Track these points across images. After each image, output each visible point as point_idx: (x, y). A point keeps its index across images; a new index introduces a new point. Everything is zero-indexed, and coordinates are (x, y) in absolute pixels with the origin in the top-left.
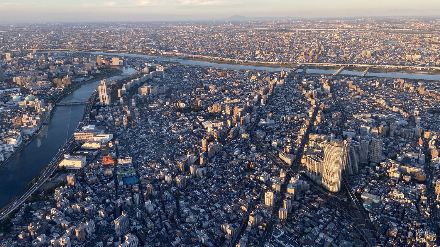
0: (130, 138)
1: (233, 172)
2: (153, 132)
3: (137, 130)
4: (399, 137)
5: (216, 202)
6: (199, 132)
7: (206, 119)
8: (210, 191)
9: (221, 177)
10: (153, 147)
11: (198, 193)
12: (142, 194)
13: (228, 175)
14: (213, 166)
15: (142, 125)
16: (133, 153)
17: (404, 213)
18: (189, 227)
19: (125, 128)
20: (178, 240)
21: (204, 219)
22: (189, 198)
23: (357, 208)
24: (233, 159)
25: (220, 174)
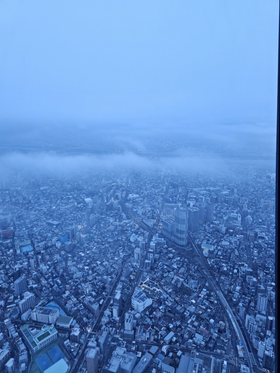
0: (25, 214)
1: (109, 236)
2: (45, 209)
3: (31, 207)
4: (224, 203)
5: (97, 260)
6: (82, 207)
7: (88, 197)
8: (92, 252)
9: (100, 241)
10: (45, 221)
11: (83, 255)
12: (37, 258)
13: (106, 238)
14: (94, 232)
15: (35, 203)
16: (28, 226)
17: (230, 256)
18: (76, 282)
19: (21, 207)
20: (67, 293)
21: (88, 274)
22: (76, 258)
23: (199, 255)
24: (109, 226)
25: (99, 238)
